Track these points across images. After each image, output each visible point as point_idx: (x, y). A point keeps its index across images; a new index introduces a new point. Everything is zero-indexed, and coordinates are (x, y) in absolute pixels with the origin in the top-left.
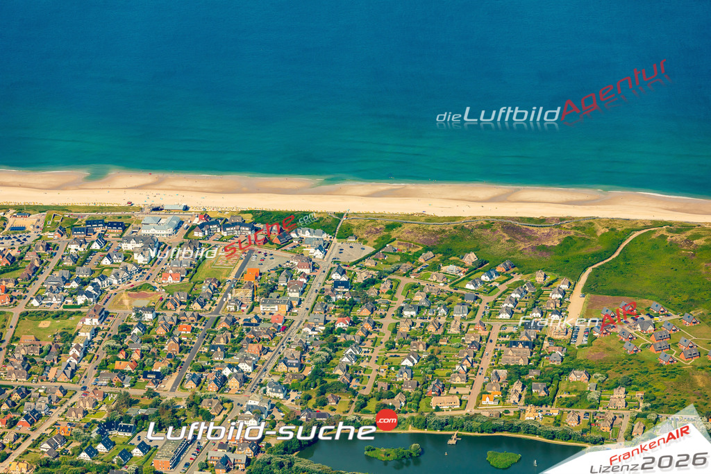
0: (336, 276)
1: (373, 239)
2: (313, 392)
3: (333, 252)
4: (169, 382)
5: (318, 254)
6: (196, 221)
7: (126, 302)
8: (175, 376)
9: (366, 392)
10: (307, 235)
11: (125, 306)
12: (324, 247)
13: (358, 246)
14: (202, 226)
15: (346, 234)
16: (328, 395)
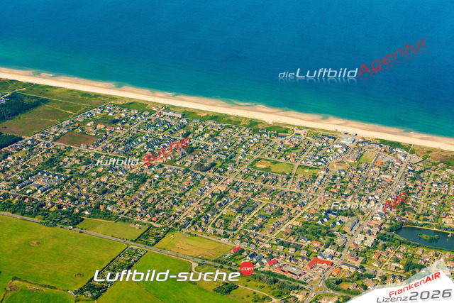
0: (409, 168)
1: (422, 155)
2: (400, 209)
3: (408, 158)
4: (350, 198)
5: (403, 158)
6: (360, 140)
7: (335, 167)
8: (352, 196)
9: (419, 213)
10: (399, 151)
11: (335, 169)
12: (405, 156)
13: (417, 157)
14: (362, 142)
15: (413, 152)
16: (406, 212)
